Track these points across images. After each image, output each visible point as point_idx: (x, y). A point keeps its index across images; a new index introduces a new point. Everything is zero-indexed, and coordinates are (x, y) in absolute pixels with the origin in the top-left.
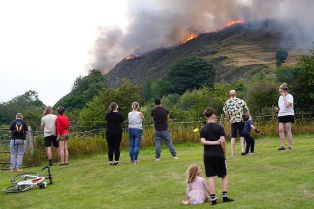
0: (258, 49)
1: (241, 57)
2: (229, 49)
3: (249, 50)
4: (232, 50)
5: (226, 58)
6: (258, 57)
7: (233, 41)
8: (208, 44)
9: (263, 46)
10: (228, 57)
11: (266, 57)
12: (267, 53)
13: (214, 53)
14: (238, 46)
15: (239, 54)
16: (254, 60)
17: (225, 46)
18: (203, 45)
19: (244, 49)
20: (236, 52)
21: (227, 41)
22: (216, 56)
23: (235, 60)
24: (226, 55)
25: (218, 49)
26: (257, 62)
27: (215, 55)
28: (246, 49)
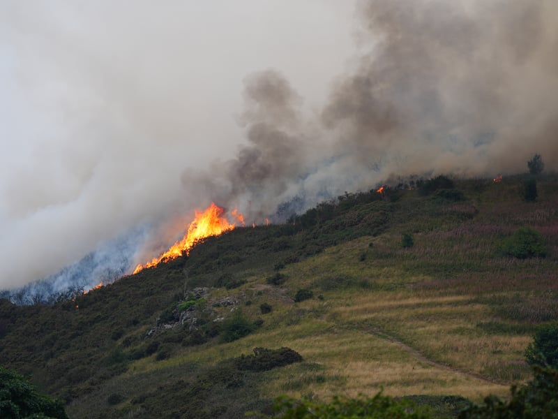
0: (466, 316)
1: (368, 356)
2: (317, 313)
3: (420, 317)
4: (334, 316)
5: (289, 357)
6: (457, 358)
7: (345, 270)
8: (219, 284)
9: (492, 302)
10: (303, 353)
11: (494, 360)
12: (502, 339)
13: (238, 330)
14: (370, 296)
15: (364, 341)
16: (430, 372)
17: (302, 296)
18: (193, 285)
19: (393, 314)
20: (352, 326)
21: (314, 271)
22: (245, 347)
23: (334, 372)
24: (294, 346)
25: (266, 309)
26: (443, 383)
27: (244, 341)
28: (406, 313)
